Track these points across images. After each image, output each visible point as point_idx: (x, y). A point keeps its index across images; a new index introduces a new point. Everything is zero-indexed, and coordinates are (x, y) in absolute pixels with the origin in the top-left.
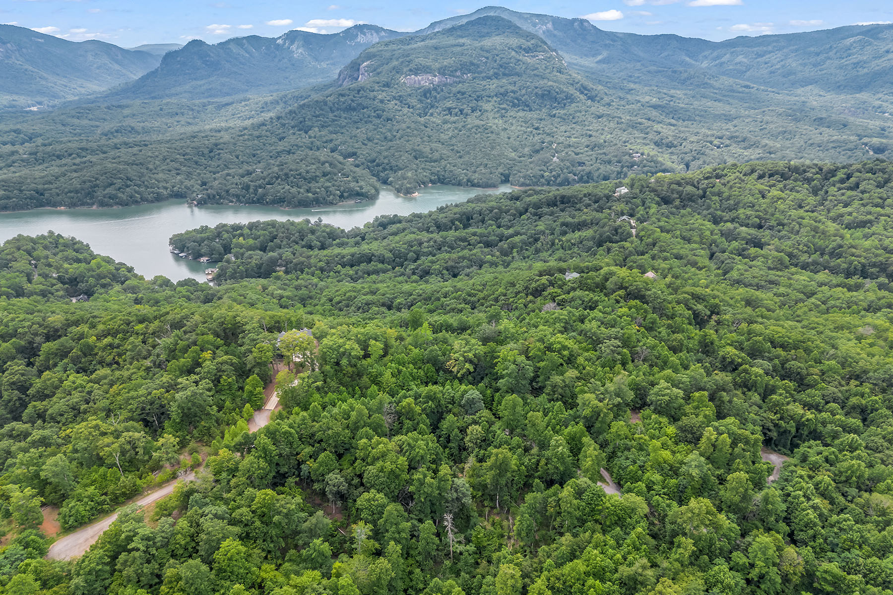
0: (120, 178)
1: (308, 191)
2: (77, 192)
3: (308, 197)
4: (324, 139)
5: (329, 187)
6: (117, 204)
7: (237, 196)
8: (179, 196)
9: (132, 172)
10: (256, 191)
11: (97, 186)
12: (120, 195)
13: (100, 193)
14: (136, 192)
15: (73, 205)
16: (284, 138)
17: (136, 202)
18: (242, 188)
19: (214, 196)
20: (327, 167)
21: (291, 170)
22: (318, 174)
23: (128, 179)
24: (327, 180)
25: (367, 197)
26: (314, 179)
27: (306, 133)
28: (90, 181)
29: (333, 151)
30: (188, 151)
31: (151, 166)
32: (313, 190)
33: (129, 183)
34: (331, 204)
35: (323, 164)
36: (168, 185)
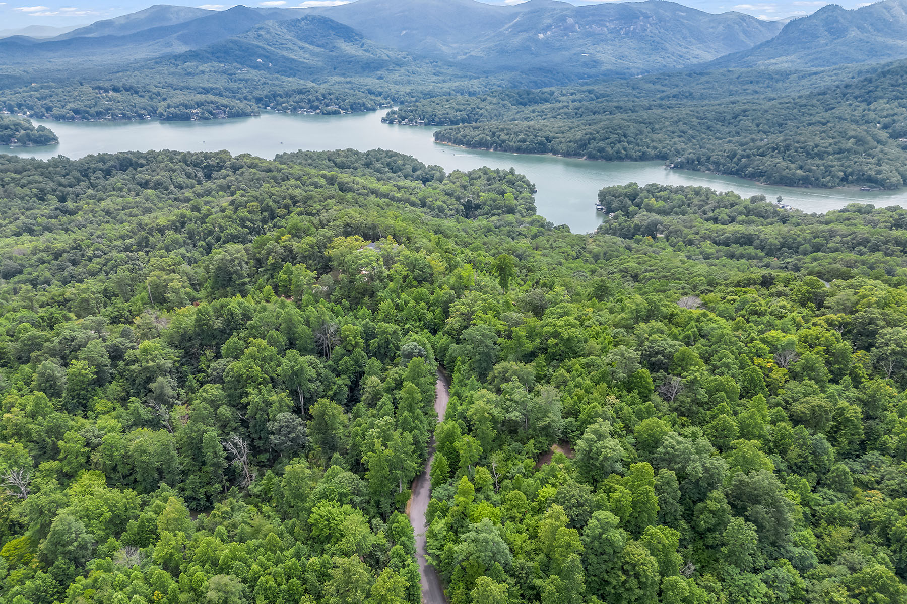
0: (618, 134)
1: (801, 168)
2: (576, 142)
3: (794, 174)
4: (885, 113)
5: (833, 166)
6: (602, 157)
7: (717, 164)
8: (662, 157)
9: (632, 130)
10: (739, 160)
11: (594, 139)
12: (609, 149)
13: (593, 145)
14: (625, 149)
15: (567, 154)
16: (833, 108)
17: (620, 159)
18: (728, 156)
19: (693, 161)
20: (850, 144)
21: (798, 142)
22: (830, 149)
23: (625, 136)
24: (839, 159)
25: (883, 185)
26: (820, 156)
27: (869, 104)
28: (591, 134)
29: (885, 127)
30: (709, 115)
31: (657, 126)
32: (807, 167)
33: (623, 138)
34: (825, 186)
35: (849, 139)
36: (660, 146)
